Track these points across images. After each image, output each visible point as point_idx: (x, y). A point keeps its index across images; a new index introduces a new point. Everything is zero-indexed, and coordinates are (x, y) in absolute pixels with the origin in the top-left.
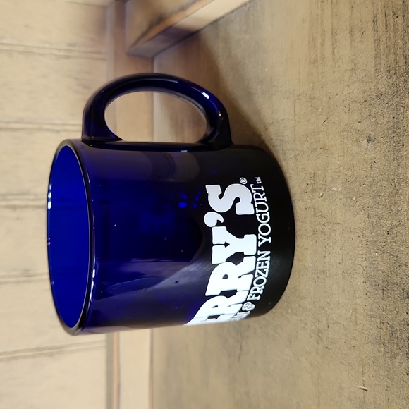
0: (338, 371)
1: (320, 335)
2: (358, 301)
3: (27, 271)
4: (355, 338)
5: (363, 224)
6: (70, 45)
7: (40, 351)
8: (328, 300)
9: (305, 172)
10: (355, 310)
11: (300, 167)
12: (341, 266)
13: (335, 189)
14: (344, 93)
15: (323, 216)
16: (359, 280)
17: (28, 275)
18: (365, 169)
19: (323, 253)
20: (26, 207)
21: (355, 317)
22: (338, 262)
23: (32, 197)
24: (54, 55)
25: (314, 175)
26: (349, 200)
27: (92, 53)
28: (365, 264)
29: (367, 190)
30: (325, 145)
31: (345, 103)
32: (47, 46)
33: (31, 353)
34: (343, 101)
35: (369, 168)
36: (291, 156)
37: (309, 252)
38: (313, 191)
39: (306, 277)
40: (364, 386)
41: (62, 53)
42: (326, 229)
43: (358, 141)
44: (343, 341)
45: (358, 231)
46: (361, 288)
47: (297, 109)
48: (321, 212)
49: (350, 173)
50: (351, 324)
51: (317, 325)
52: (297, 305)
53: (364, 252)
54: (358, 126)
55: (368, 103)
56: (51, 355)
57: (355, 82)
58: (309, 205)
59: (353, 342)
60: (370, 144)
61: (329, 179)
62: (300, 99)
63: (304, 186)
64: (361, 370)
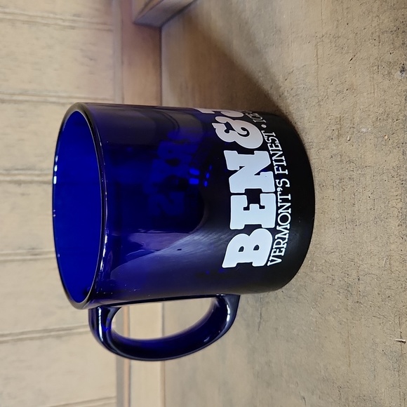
0: (371, 325)
1: (350, 289)
2: (393, 247)
3: (33, 249)
4: (390, 288)
5: (397, 162)
6: (75, 15)
7: (47, 333)
8: (359, 251)
9: (330, 118)
10: (389, 257)
11: (325, 113)
12: (373, 212)
13: (364, 130)
14: (373, 25)
15: (350, 162)
16: (394, 223)
17: (34, 253)
18: (399, 102)
19: (352, 201)
20: (31, 182)
21: (390, 264)
22: (368, 208)
23: (37, 172)
24: (59, 25)
25: (340, 120)
26: (380, 139)
27: (97, 23)
28: (400, 205)
29: (401, 125)
30: (352, 85)
31: (374, 35)
32: (51, 15)
33: (38, 335)
34: (372, 33)
35: (404, 101)
36: (314, 104)
37: (336, 202)
38: (339, 136)
39: (332, 229)
40: (401, 338)
41: (67, 24)
42: (355, 175)
43: (389, 73)
44: (376, 293)
45: (392, 171)
46: (396, 233)
47: (320, 52)
48: (349, 157)
49: (381, 110)
50: (385, 273)
51: (346, 279)
52: (324, 261)
53: (399, 192)
54: (389, 58)
55: (401, 31)
56: (59, 337)
57: (385, 11)
58: (334, 152)
59: (388, 292)
60: (404, 75)
61: (357, 120)
62: (323, 41)
63: (329, 133)
64: (397, 321)
